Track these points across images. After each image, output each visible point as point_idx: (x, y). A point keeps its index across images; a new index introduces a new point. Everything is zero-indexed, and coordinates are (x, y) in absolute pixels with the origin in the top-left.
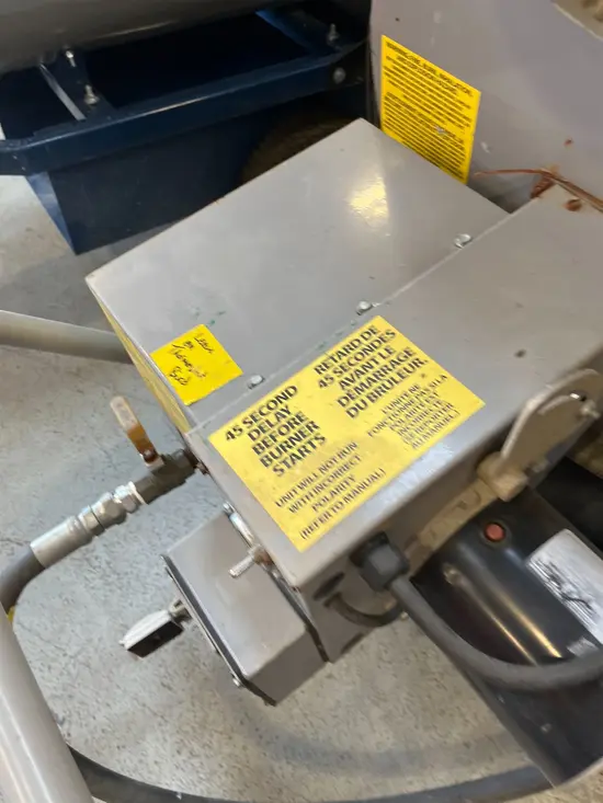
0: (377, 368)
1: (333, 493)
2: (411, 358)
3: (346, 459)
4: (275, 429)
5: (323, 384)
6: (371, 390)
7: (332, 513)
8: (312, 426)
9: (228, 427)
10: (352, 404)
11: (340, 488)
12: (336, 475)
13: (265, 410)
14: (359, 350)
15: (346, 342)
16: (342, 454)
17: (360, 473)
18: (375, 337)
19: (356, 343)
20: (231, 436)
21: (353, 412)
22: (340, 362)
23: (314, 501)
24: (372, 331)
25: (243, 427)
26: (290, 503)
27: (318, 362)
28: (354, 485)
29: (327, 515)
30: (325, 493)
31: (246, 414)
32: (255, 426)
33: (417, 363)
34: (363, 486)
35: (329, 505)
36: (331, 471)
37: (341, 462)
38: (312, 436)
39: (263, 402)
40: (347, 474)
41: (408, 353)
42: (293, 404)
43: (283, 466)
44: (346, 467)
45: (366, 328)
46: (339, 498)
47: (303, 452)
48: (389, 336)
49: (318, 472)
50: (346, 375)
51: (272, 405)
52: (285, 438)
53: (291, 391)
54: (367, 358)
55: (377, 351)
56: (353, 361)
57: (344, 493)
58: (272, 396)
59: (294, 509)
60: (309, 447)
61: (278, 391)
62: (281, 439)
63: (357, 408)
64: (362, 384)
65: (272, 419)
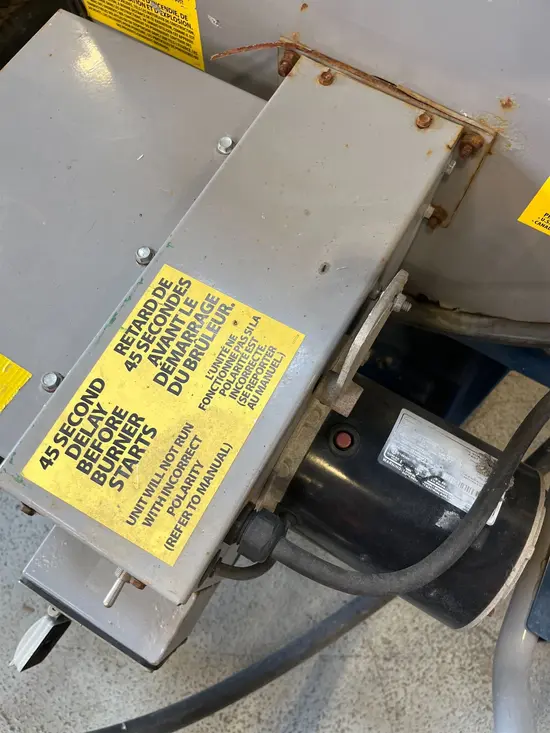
0: (184, 328)
1: (185, 489)
2: (217, 307)
3: (186, 444)
4: (95, 436)
5: (130, 366)
6: (186, 356)
7: (190, 510)
8: (136, 419)
9: (40, 452)
10: (171, 379)
11: (190, 481)
12: (180, 467)
13: (75, 418)
14: (157, 312)
15: (140, 306)
16: (179, 441)
17: (206, 455)
18: (169, 292)
19: (152, 305)
20: (45, 463)
21: (175, 388)
22: (141, 334)
23: (167, 505)
24: (164, 285)
25: (58, 446)
26: (143, 516)
27: (116, 340)
28: (203, 472)
29: (186, 515)
30: (177, 491)
31: (55, 429)
32: (71, 441)
33: (225, 310)
34: (214, 469)
35: (185, 503)
36: (174, 465)
37: (182, 451)
38: (140, 430)
39: (70, 408)
40: (192, 462)
41: (211, 301)
42: (107, 400)
43: (119, 477)
44: (189, 454)
45: (155, 284)
46: (193, 491)
47: (136, 453)
48: (184, 287)
49: (161, 471)
50: (153, 346)
51: (81, 409)
52: (110, 444)
53: (98, 385)
54: (169, 319)
55: (177, 308)
56: (155, 328)
57: (196, 485)
58: (76, 399)
59: (148, 522)
60: (141, 445)
61: (82, 390)
62: (105, 447)
63: (179, 382)
64: (173, 352)
65: (87, 426)
